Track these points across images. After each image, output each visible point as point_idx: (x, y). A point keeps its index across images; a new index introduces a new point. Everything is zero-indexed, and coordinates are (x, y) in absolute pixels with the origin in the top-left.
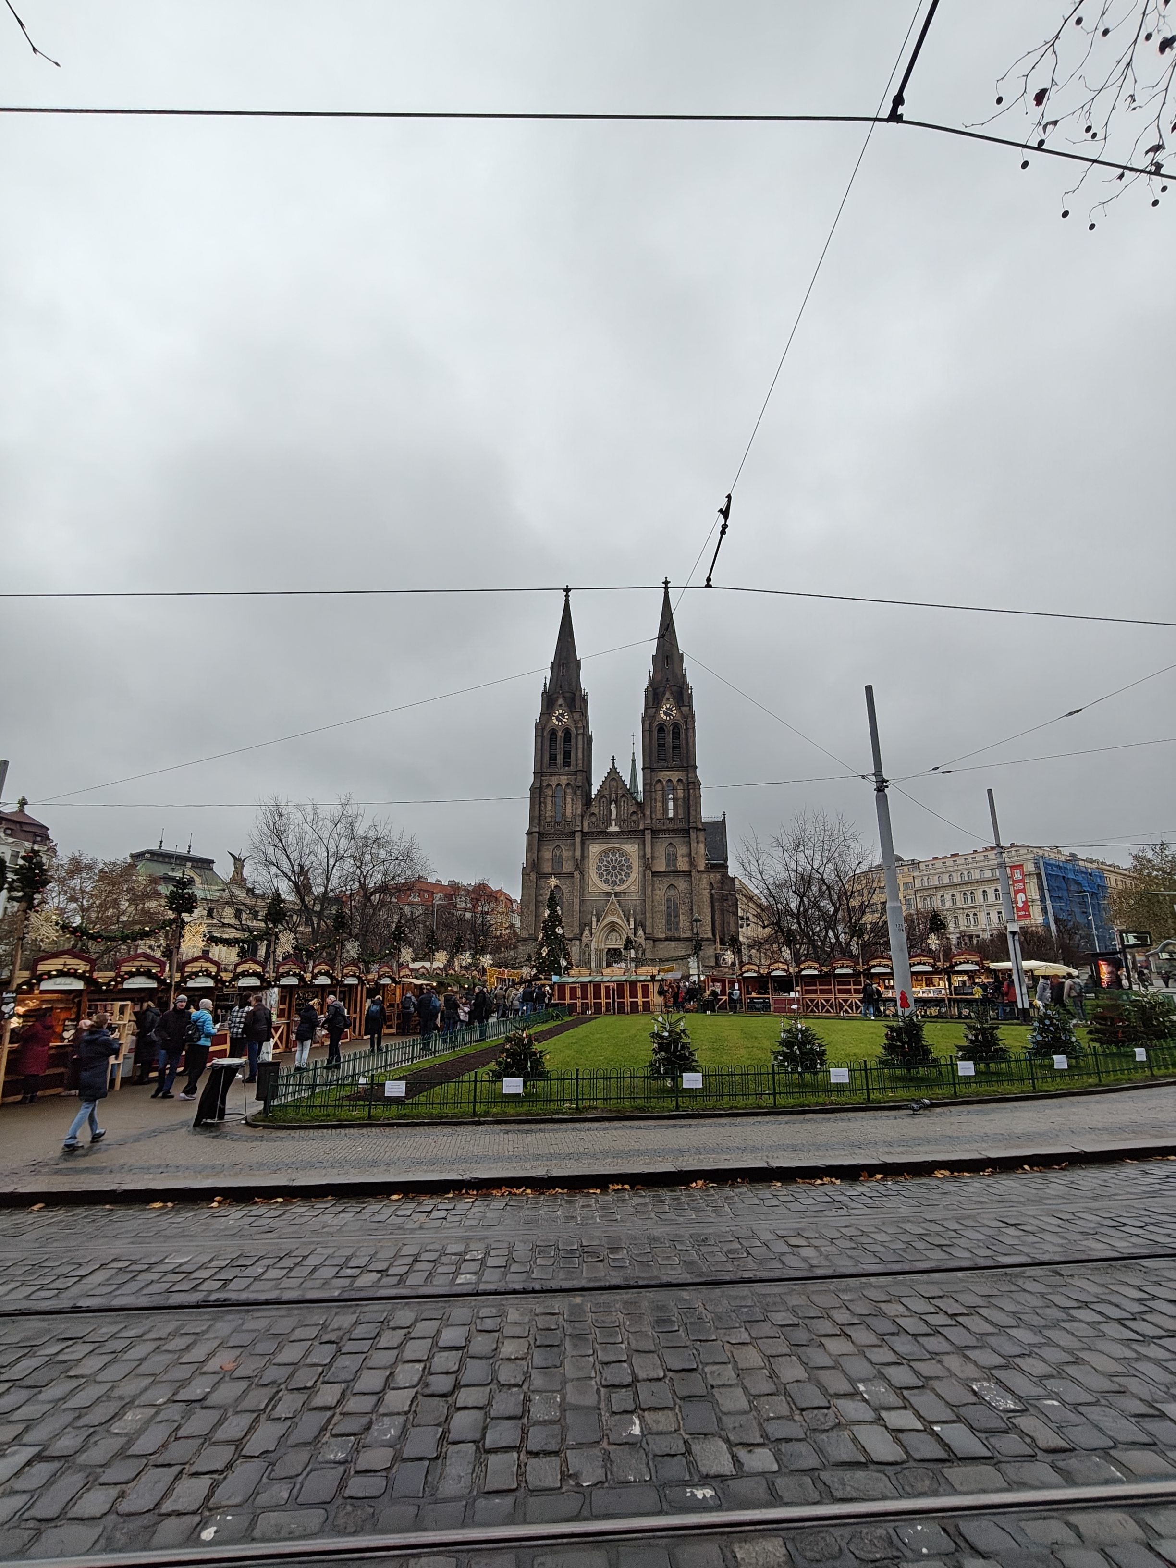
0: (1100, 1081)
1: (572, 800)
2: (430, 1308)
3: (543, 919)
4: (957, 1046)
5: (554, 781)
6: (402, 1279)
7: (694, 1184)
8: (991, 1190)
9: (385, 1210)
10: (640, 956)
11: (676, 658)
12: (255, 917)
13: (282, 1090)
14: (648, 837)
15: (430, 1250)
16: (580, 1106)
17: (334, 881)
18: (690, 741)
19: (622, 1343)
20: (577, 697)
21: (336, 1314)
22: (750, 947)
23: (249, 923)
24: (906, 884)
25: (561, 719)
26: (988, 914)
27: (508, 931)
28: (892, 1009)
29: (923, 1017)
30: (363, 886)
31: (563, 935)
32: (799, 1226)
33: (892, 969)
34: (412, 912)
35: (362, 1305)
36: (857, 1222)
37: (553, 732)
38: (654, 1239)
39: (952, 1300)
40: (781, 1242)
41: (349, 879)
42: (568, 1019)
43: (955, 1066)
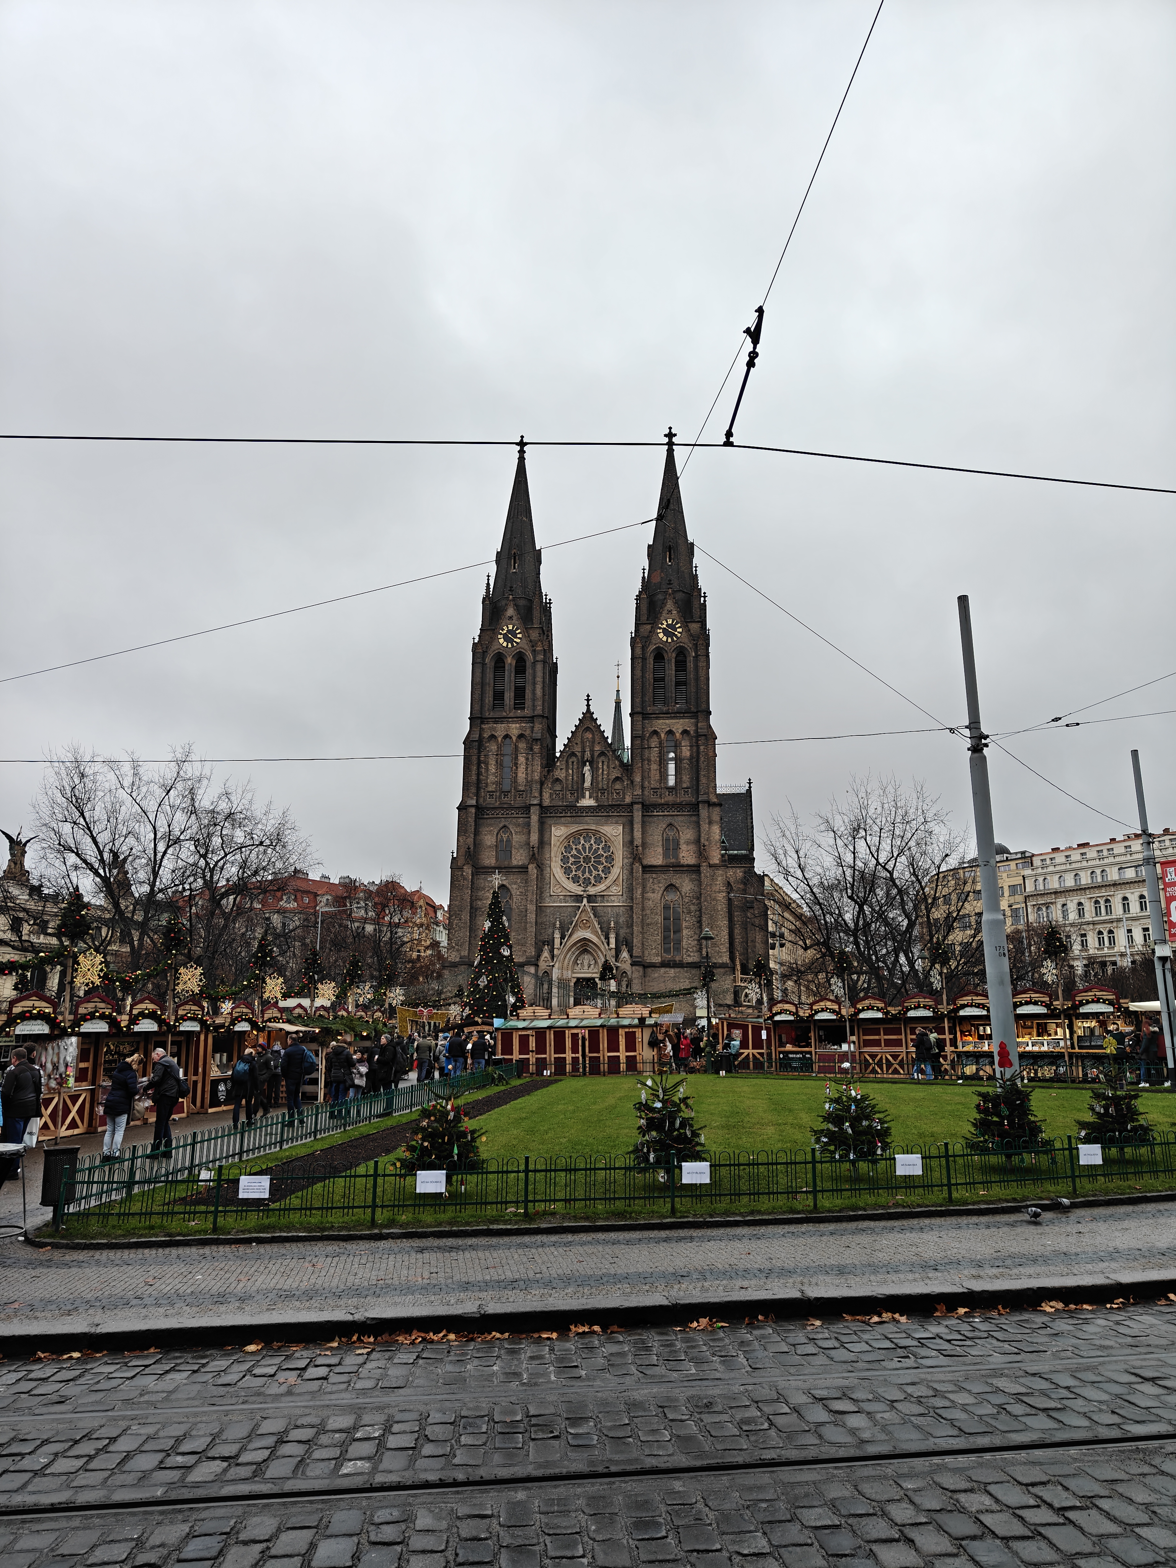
1: (527, 759)
2: (301, 1512)
3: (481, 934)
4: (1078, 1122)
5: (500, 730)
6: (260, 1467)
7: (695, 1324)
8: (1122, 1329)
9: (236, 1368)
10: (624, 989)
11: (682, 549)
12: (42, 928)
13: (81, 1190)
14: (638, 815)
15: (303, 1426)
16: (531, 1210)
17: (166, 875)
18: (702, 673)
19: (583, 1556)
20: (536, 605)
21: (158, 1523)
22: (785, 977)
23: (34, 939)
24: (1013, 888)
25: (511, 638)
26: (1129, 931)
27: (429, 952)
28: (988, 1069)
29: (1031, 1080)
30: (209, 885)
31: (510, 958)
32: (846, 1383)
33: (988, 1011)
34: (284, 924)
35: (198, 1509)
36: (929, 1377)
37: (499, 659)
38: (634, 1405)
39: (1060, 1488)
40: (819, 1407)
41: (188, 873)
42: (516, 1082)
43: (1075, 1152)
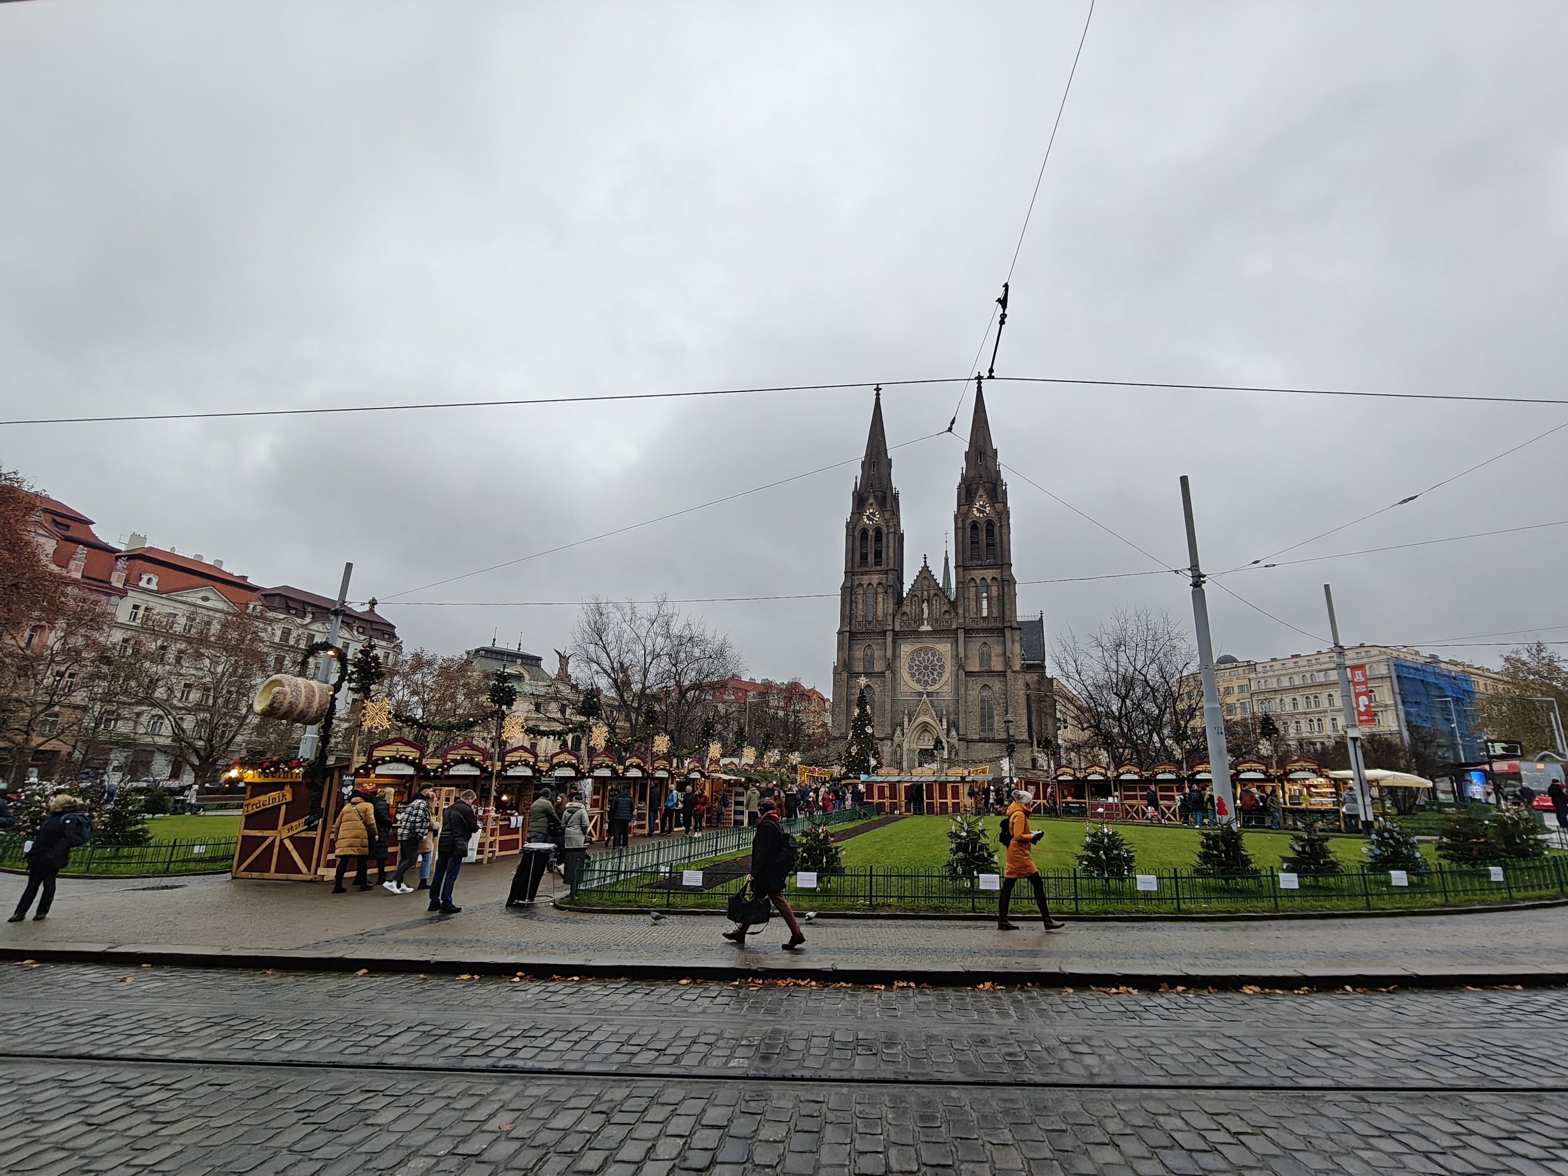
0: (1447, 900)
1: (884, 599)
2: (699, 1087)
3: (853, 718)
4: (1281, 857)
5: (865, 580)
6: (678, 1058)
7: (982, 986)
8: (1304, 1009)
9: (672, 993)
10: (953, 757)
11: (989, 453)
12: (576, 710)
14: (961, 635)
15: (709, 1034)
16: (874, 903)
17: (651, 677)
18: (1005, 538)
19: (881, 1134)
20: (889, 495)
21: (611, 1087)
22: (1069, 750)
24: (1241, 687)
25: (872, 517)
26: (1334, 719)
27: (821, 730)
30: (678, 684)
31: (873, 735)
32: (1085, 1033)
34: (726, 710)
35: (636, 1080)
36: (1148, 1033)
37: (864, 532)
38: (930, 1037)
39: (1237, 1118)
40: (1064, 1047)
41: (665, 676)
42: (876, 818)
43: (1276, 878)
